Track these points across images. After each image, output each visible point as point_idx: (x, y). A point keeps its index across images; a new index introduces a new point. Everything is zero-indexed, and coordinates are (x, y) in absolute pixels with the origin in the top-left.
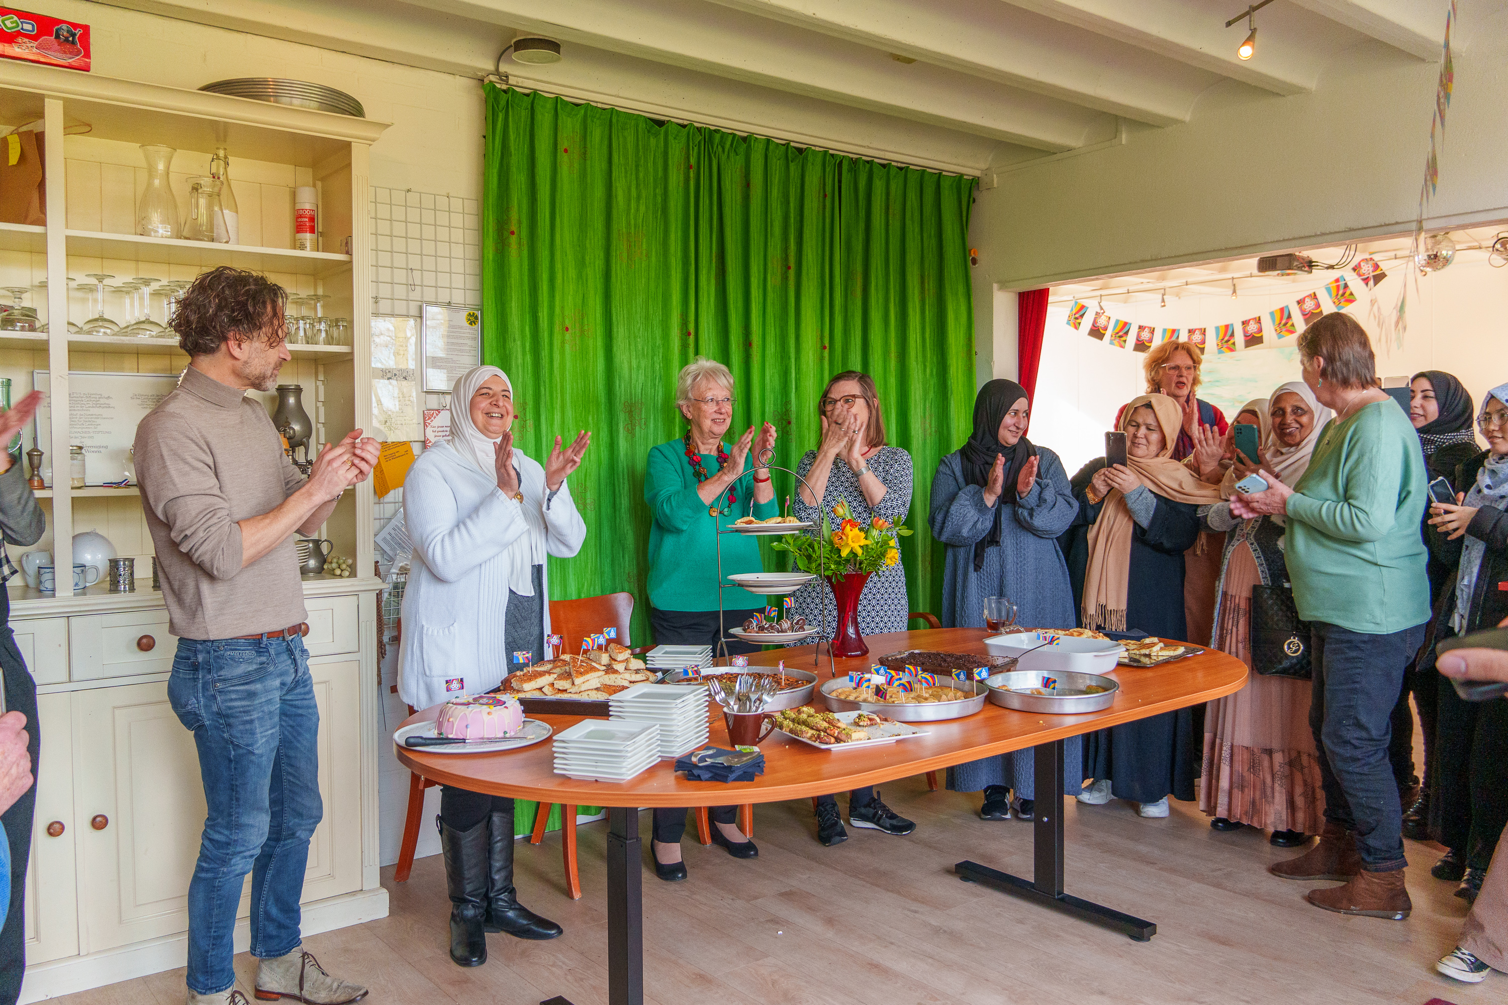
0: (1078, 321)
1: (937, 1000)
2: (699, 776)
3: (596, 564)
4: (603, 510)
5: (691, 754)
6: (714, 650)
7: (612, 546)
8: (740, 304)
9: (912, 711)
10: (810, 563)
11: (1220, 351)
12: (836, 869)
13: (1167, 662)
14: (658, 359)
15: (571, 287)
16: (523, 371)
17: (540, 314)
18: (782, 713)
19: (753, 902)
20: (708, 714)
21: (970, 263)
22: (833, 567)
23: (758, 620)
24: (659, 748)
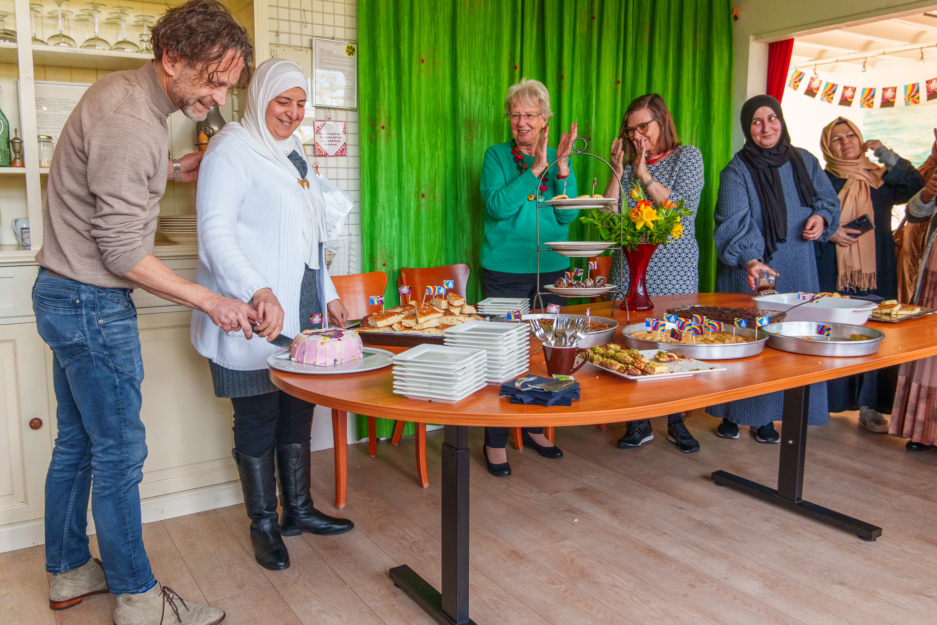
0: (797, 84)
1: (705, 582)
2: (521, 400)
3: (442, 242)
4: (448, 202)
5: (515, 380)
6: (531, 302)
7: (455, 229)
8: (555, 46)
9: (703, 351)
10: (611, 234)
11: (907, 104)
12: (617, 472)
13: (908, 319)
14: (492, 88)
15: (426, 29)
16: (389, 93)
17: (402, 47)
18: (592, 349)
19: (554, 495)
20: (529, 347)
21: (732, 20)
22: (629, 238)
23: (568, 277)
24: (486, 375)
